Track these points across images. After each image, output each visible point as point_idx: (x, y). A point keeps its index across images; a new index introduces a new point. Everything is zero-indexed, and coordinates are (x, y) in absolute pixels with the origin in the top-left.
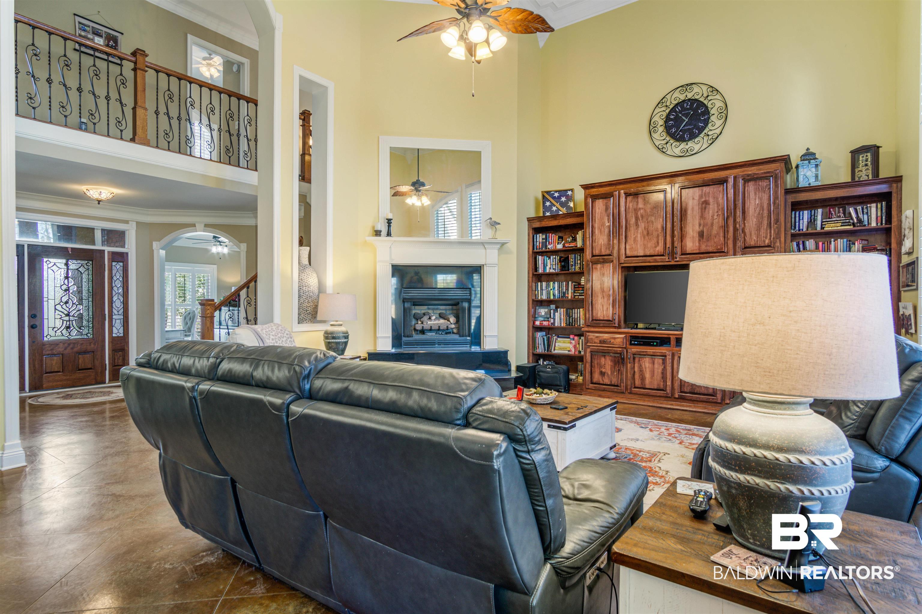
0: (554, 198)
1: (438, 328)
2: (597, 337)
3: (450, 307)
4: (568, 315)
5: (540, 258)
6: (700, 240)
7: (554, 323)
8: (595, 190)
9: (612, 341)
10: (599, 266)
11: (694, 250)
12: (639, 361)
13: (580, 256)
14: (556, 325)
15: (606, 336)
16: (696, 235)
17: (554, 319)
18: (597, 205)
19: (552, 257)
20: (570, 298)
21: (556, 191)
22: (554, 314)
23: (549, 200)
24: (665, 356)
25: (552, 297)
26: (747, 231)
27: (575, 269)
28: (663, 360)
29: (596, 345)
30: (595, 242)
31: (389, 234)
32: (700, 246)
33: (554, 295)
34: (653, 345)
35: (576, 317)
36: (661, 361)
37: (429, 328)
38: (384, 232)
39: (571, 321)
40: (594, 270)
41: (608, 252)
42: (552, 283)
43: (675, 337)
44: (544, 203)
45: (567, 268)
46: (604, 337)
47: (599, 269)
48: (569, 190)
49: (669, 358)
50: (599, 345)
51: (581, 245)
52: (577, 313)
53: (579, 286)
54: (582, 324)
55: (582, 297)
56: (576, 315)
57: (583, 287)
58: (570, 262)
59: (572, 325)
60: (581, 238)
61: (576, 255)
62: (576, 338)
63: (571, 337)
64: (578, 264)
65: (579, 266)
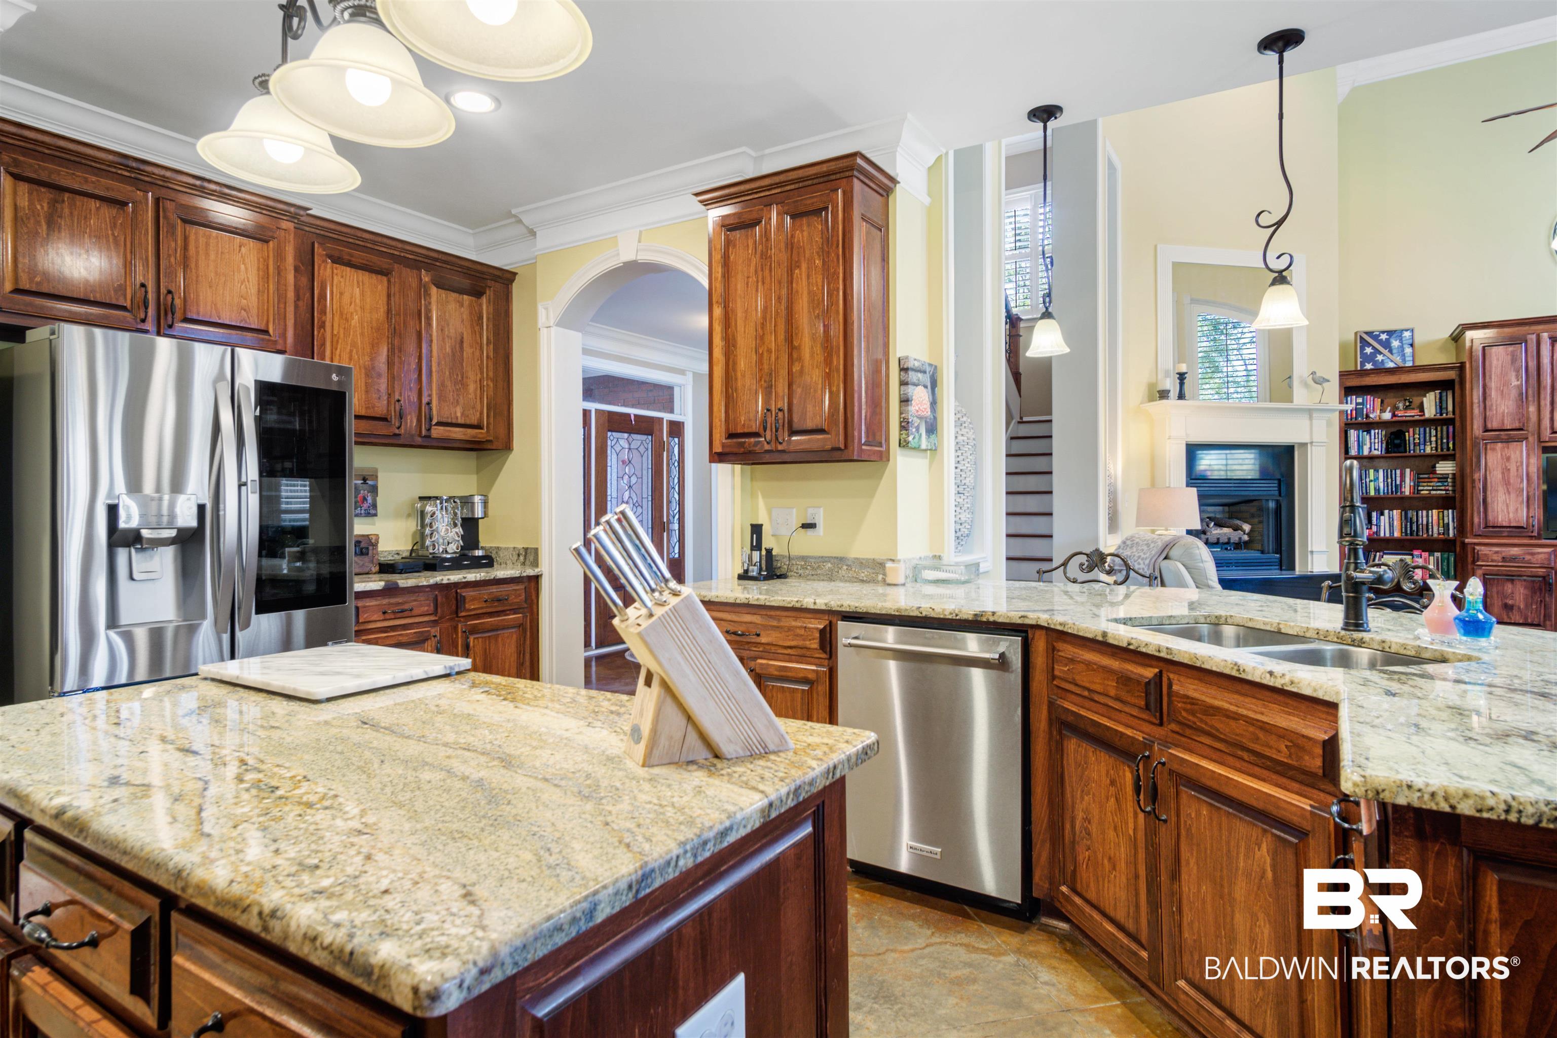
0: (1380, 342)
1: (1226, 541)
2: (1497, 553)
3: (1221, 508)
4: (1406, 519)
5: (1353, 434)
7: (1378, 532)
9: (1528, 557)
10: (1499, 445)
13: (1436, 430)
14: (1382, 535)
15: (1515, 550)
17: (1378, 526)
19: (1373, 432)
20: (1407, 493)
21: (1383, 332)
22: (1378, 519)
23: (1369, 345)
25: (1372, 493)
27: (1424, 450)
29: (1494, 564)
30: (1490, 408)
31: (1181, 396)
33: (1377, 490)
35: (1425, 522)
37: (1215, 541)
38: (1174, 393)
39: (1415, 528)
40: (1488, 451)
41: (1518, 426)
42: (1372, 471)
44: (1362, 349)
45: (1402, 449)
46: (1512, 553)
47: (1499, 450)
48: (1407, 330)
51: (1433, 412)
52: (1427, 516)
53: (1431, 476)
54: (1439, 534)
55: (1439, 492)
56: (1425, 519)
57: (1444, 478)
58: (1411, 439)
59: (1417, 535)
60: (1433, 403)
61: (1428, 429)
62: (1425, 554)
63: (1416, 553)
64: (1431, 442)
65: (1434, 445)
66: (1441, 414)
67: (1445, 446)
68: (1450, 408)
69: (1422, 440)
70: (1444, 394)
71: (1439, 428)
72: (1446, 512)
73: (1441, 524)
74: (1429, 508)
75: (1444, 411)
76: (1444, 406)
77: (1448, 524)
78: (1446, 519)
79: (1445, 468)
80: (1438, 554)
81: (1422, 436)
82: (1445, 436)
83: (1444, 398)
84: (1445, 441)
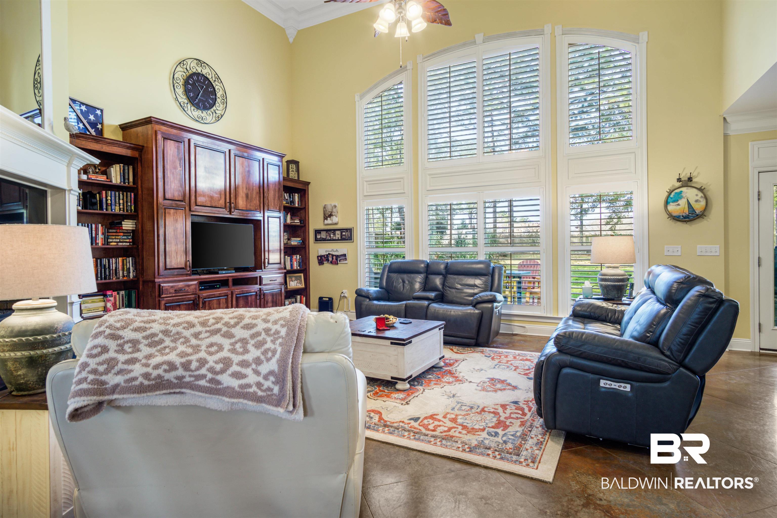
2: (172, 287)
4: (100, 265)
6: (246, 200)
8: (165, 128)
9: (187, 288)
10: (172, 211)
11: (243, 208)
12: (209, 304)
13: (123, 194)
15: (181, 284)
16: (244, 196)
18: (168, 146)
20: (100, 245)
21: (84, 104)
24: (227, 296)
26: (269, 199)
27: (114, 210)
28: (226, 299)
29: (171, 295)
30: (167, 184)
32: (246, 205)
34: (217, 288)
35: (114, 268)
36: (224, 301)
39: (107, 273)
40: (167, 215)
41: (180, 198)
43: (232, 278)
45: (95, 207)
46: (179, 286)
47: (172, 215)
48: (98, 109)
49: (230, 296)
50: (174, 295)
51: (119, 181)
52: (116, 263)
53: (118, 231)
54: (124, 276)
55: (124, 244)
56: (114, 265)
57: (126, 233)
58: (104, 200)
59: (110, 279)
60: (118, 174)
61: (117, 193)
62: (115, 293)
63: (109, 293)
64: (119, 204)
65: (121, 207)
66: (124, 183)
67: (129, 209)
68: (131, 179)
69: (113, 201)
70: (126, 168)
71: (125, 193)
72: (128, 259)
73: (125, 269)
74: (117, 257)
75: (126, 181)
76: (126, 177)
77: (129, 268)
78: (128, 264)
79: (128, 225)
80: (122, 293)
81: (113, 198)
82: (129, 200)
83: (126, 171)
84: (129, 204)
